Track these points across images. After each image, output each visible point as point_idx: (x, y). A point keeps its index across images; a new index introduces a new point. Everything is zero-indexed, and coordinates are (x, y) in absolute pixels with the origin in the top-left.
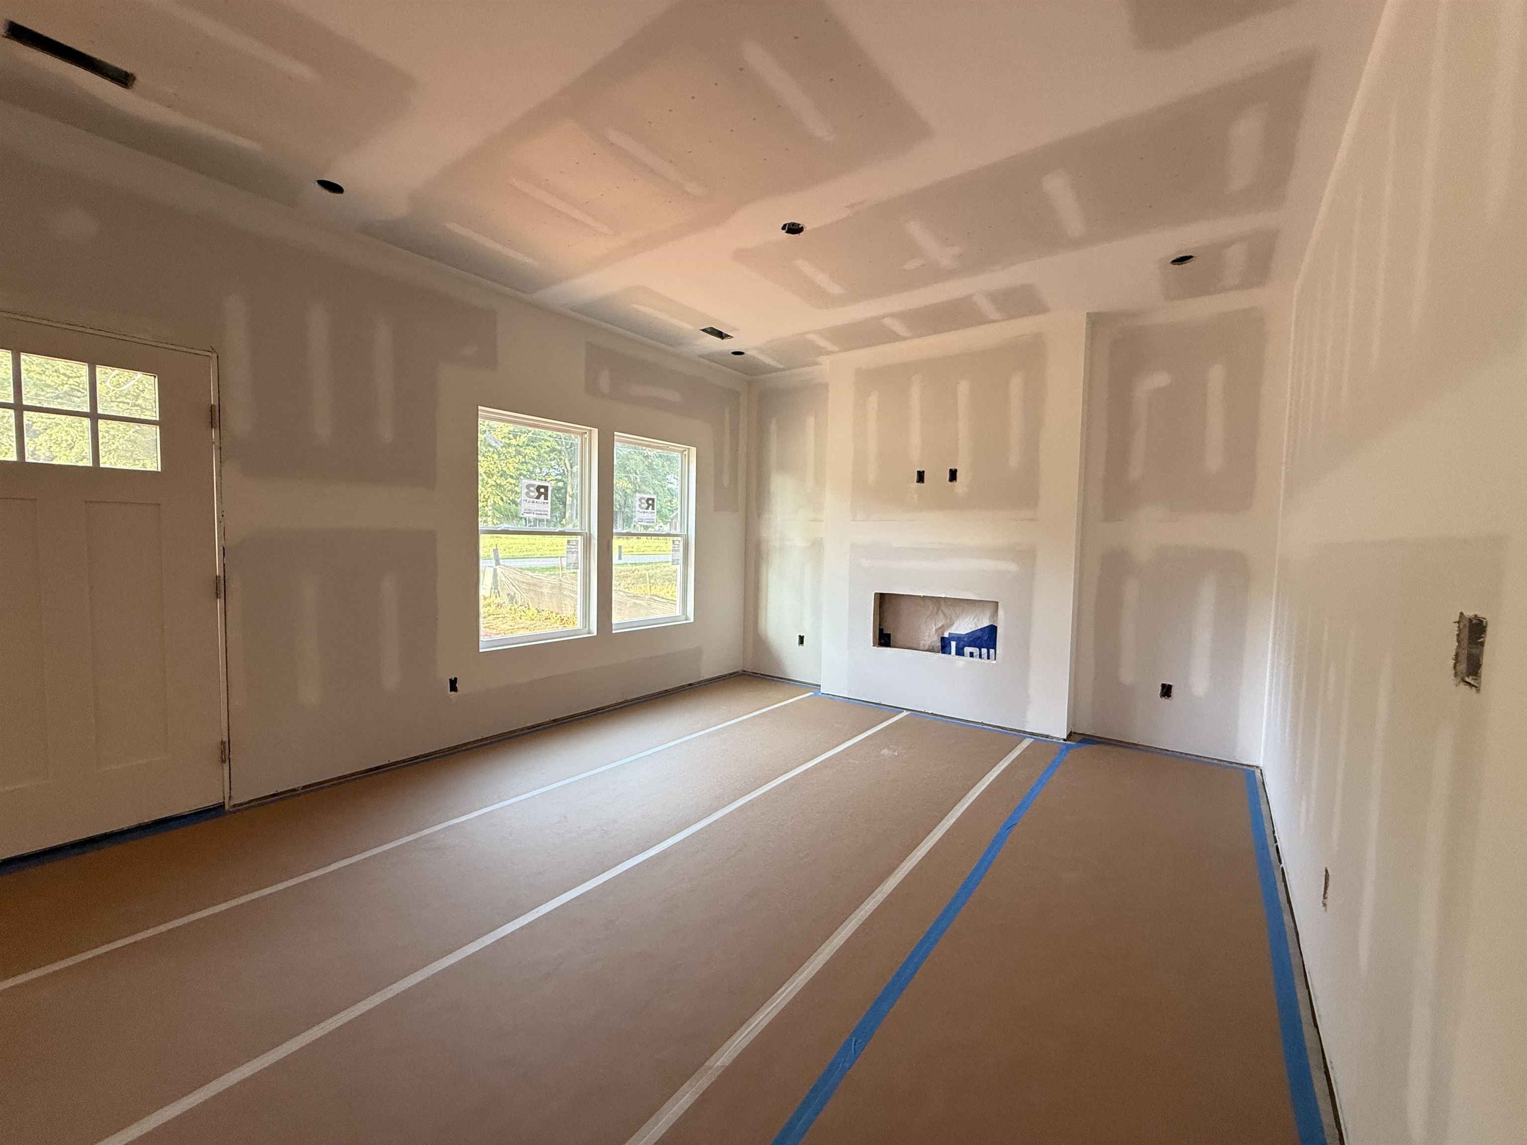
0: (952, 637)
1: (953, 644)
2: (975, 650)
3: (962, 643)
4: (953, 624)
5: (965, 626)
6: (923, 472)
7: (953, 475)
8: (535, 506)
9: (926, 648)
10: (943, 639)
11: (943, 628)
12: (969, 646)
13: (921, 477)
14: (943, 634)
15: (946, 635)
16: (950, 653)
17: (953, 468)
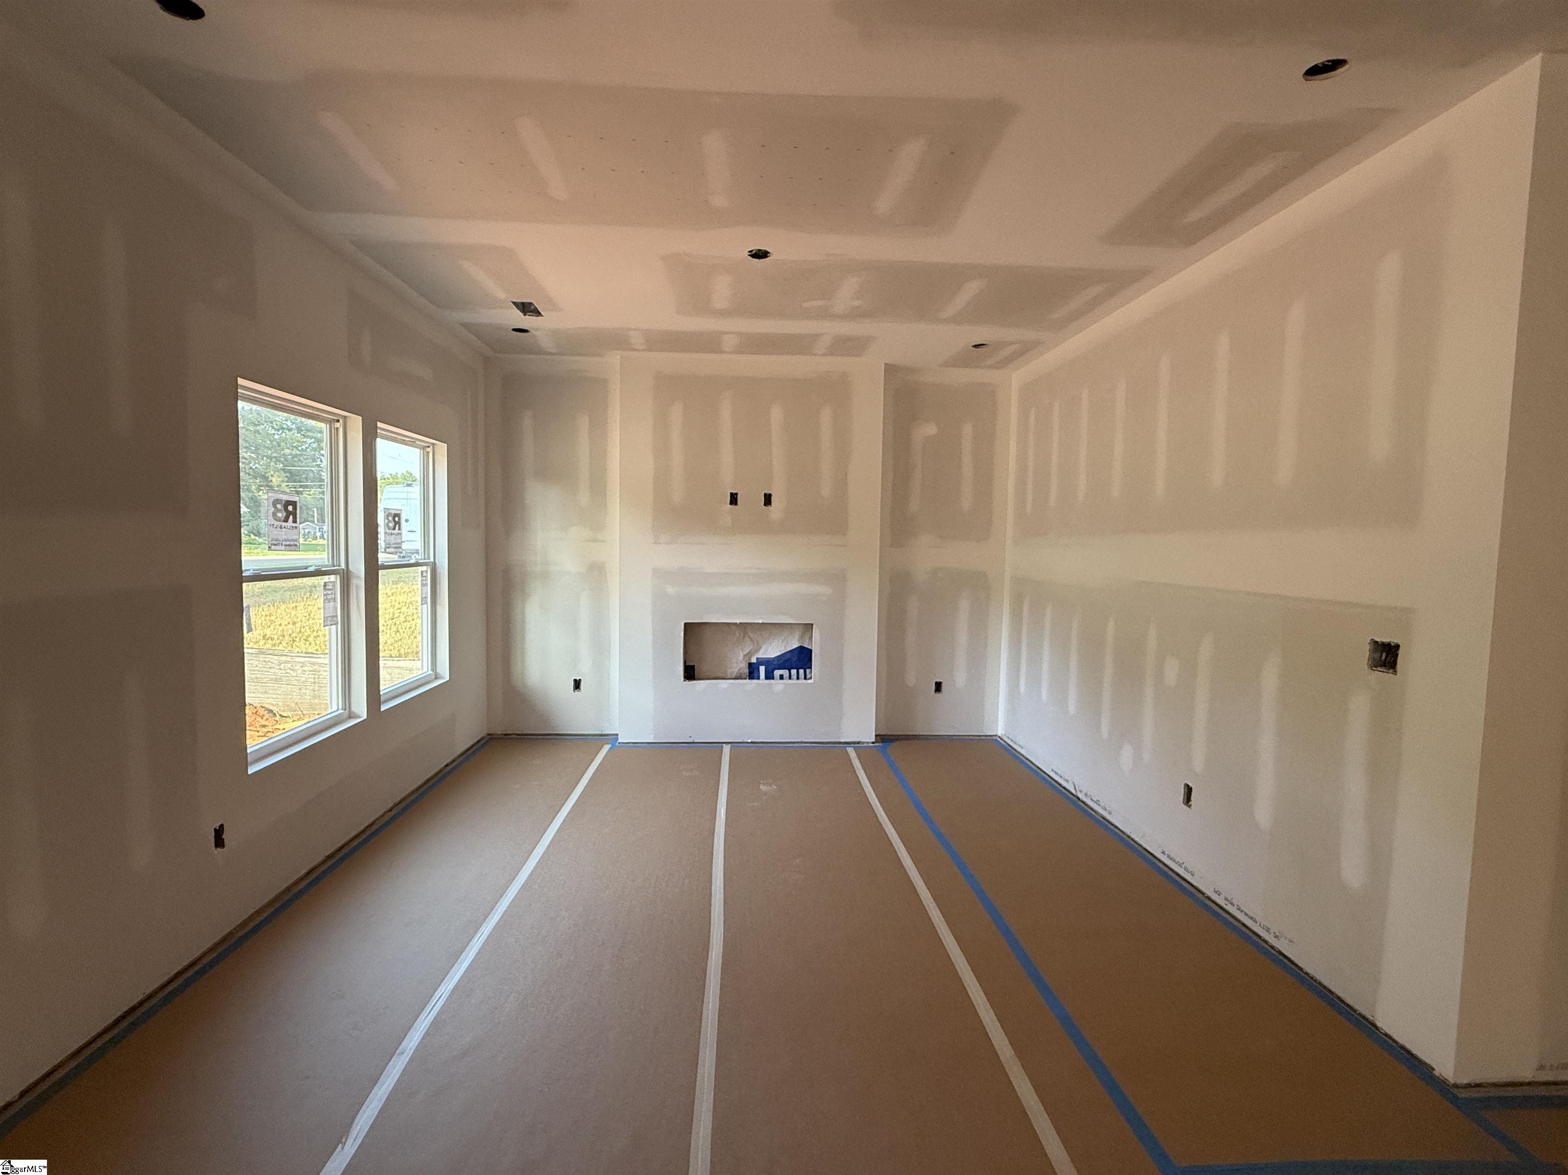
0: (760, 662)
1: (762, 669)
2: (785, 672)
3: (771, 667)
4: (761, 648)
5: (773, 650)
6: (736, 494)
7: (768, 499)
8: (283, 533)
9: (734, 676)
10: (750, 665)
11: (750, 654)
12: (779, 669)
13: (734, 499)
14: (750, 660)
15: (754, 660)
16: (758, 678)
17: (768, 492)
